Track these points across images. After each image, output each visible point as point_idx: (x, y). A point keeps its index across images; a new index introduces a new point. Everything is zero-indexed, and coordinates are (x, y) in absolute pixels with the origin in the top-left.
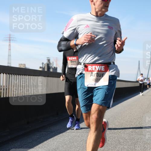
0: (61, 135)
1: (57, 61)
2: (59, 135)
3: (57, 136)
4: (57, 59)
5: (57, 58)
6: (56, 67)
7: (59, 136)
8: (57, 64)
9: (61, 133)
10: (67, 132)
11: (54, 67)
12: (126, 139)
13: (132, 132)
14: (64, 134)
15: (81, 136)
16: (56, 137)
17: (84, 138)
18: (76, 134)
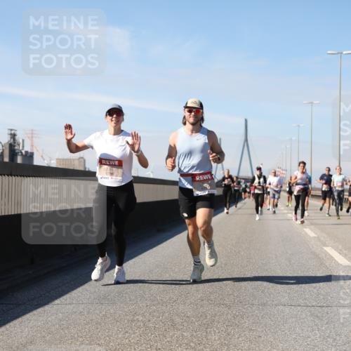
0: (40, 310)
1: (32, 137)
2: (35, 312)
3: (31, 314)
4: (32, 134)
5: (32, 130)
6: (30, 151)
7: (34, 314)
8: (32, 146)
9: (39, 307)
10: (53, 303)
11: (26, 152)
12: (187, 317)
13: (202, 300)
14: (47, 308)
15: (86, 313)
16: (28, 316)
17: (94, 318)
18: (74, 307)
